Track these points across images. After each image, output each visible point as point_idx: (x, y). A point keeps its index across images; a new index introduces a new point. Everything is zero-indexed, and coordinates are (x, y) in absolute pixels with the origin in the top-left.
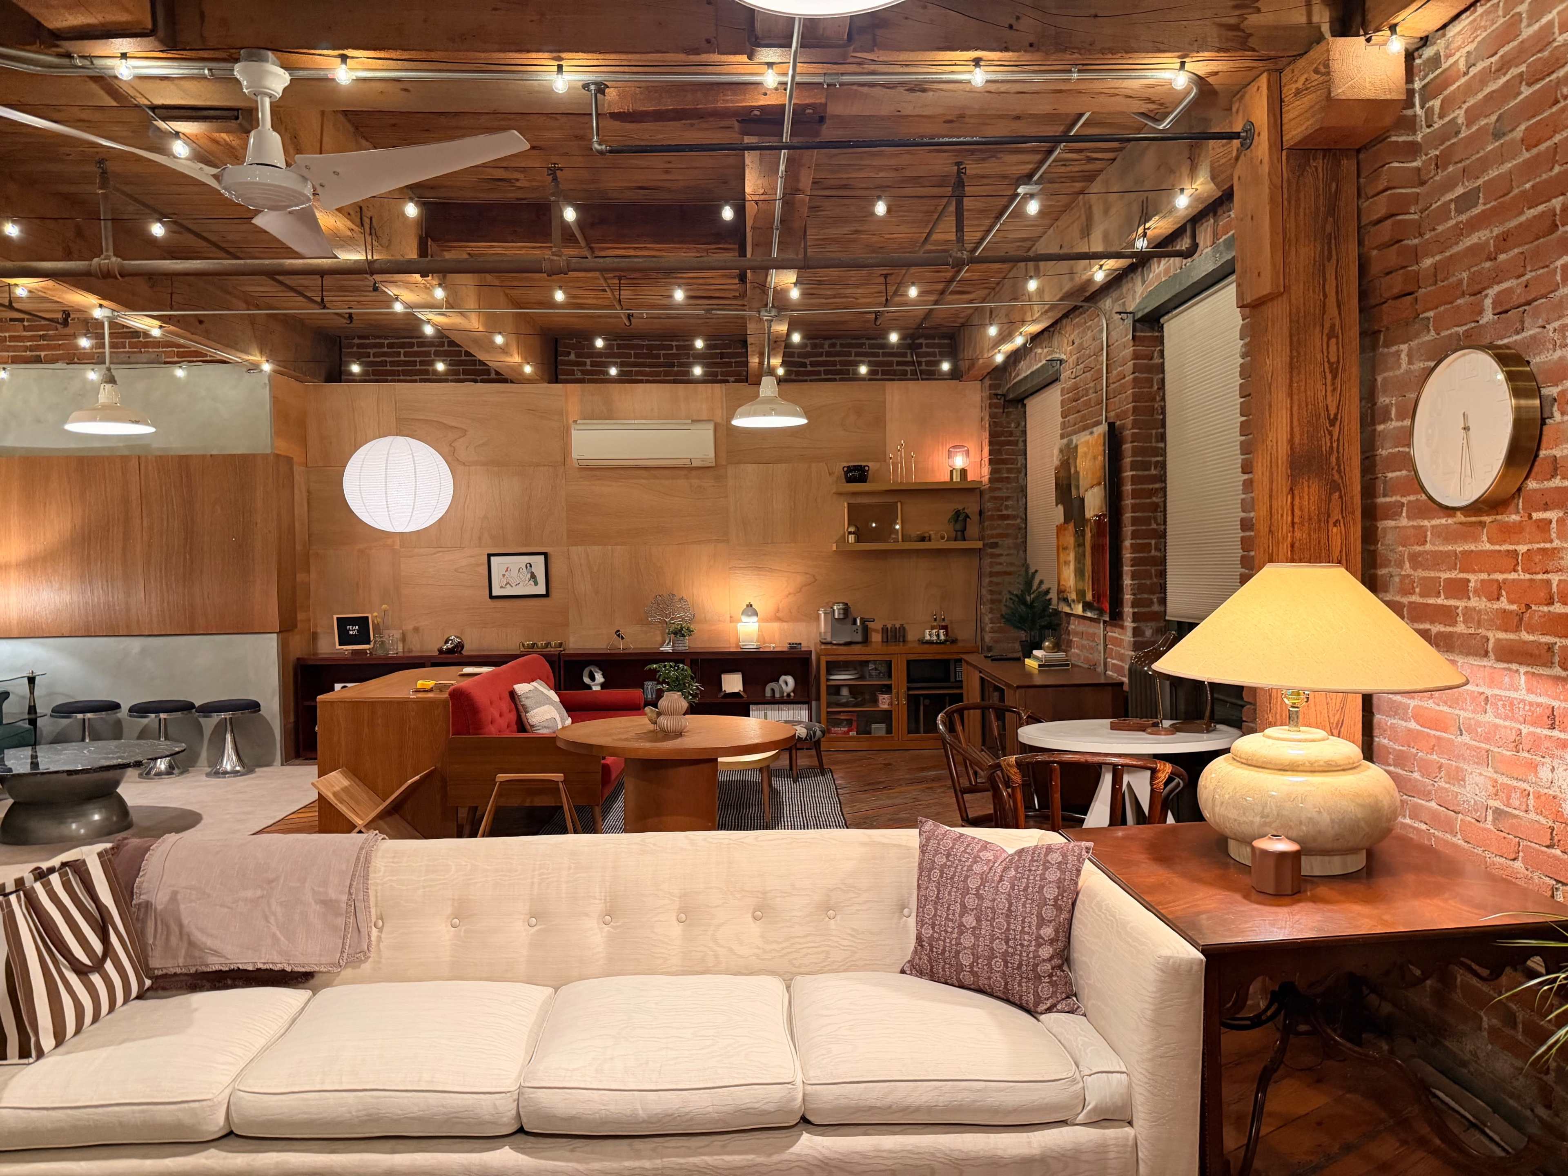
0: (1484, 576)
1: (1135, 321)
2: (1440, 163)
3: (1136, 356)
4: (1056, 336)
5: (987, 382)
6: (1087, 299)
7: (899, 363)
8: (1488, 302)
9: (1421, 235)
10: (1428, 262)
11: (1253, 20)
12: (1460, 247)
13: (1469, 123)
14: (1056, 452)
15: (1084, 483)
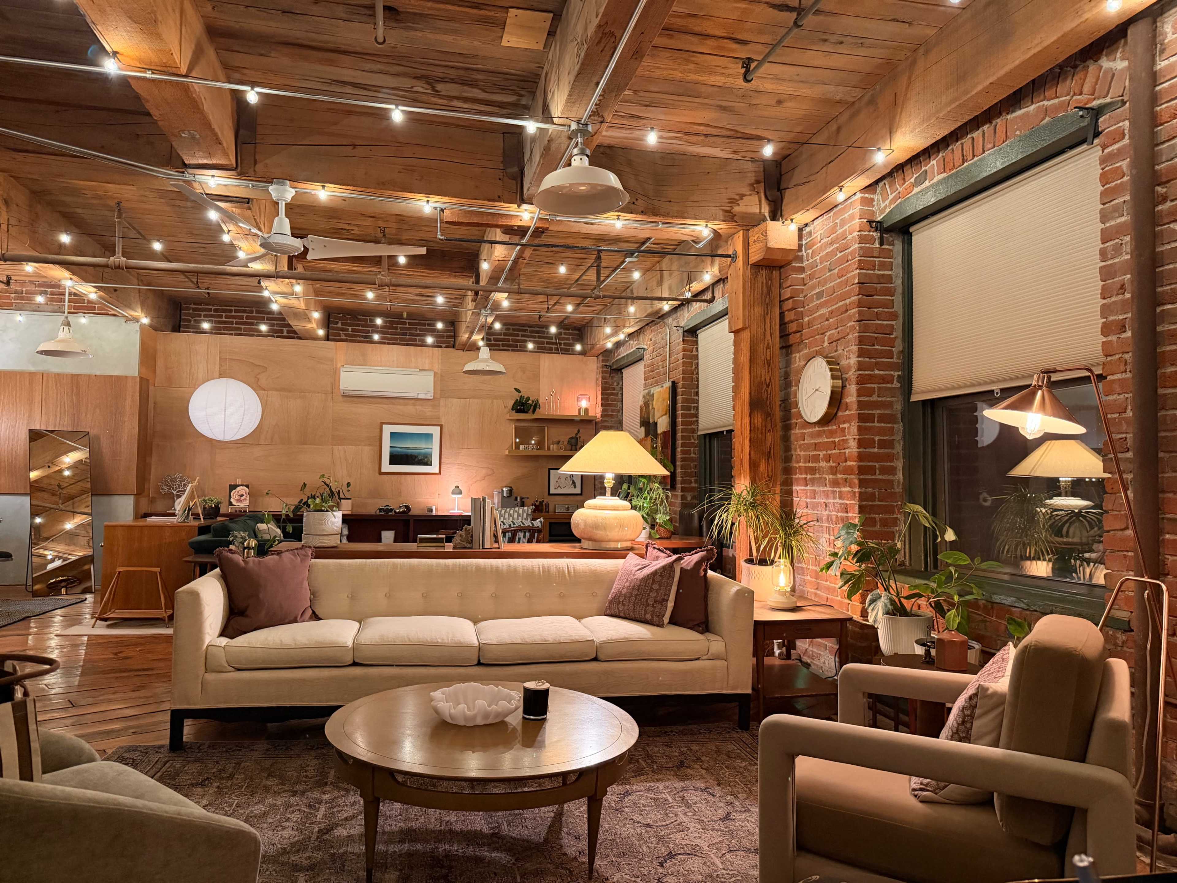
0: (825, 452)
1: (684, 332)
2: (811, 277)
3: (684, 350)
4: (641, 335)
5: (601, 358)
6: (659, 318)
7: (548, 343)
8: (826, 338)
9: (804, 307)
10: (806, 319)
11: (736, 209)
12: (817, 314)
13: (821, 263)
14: (641, 397)
15: (657, 414)
